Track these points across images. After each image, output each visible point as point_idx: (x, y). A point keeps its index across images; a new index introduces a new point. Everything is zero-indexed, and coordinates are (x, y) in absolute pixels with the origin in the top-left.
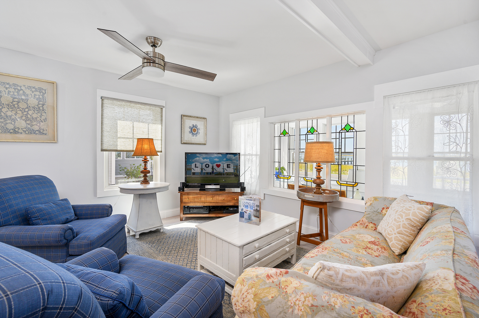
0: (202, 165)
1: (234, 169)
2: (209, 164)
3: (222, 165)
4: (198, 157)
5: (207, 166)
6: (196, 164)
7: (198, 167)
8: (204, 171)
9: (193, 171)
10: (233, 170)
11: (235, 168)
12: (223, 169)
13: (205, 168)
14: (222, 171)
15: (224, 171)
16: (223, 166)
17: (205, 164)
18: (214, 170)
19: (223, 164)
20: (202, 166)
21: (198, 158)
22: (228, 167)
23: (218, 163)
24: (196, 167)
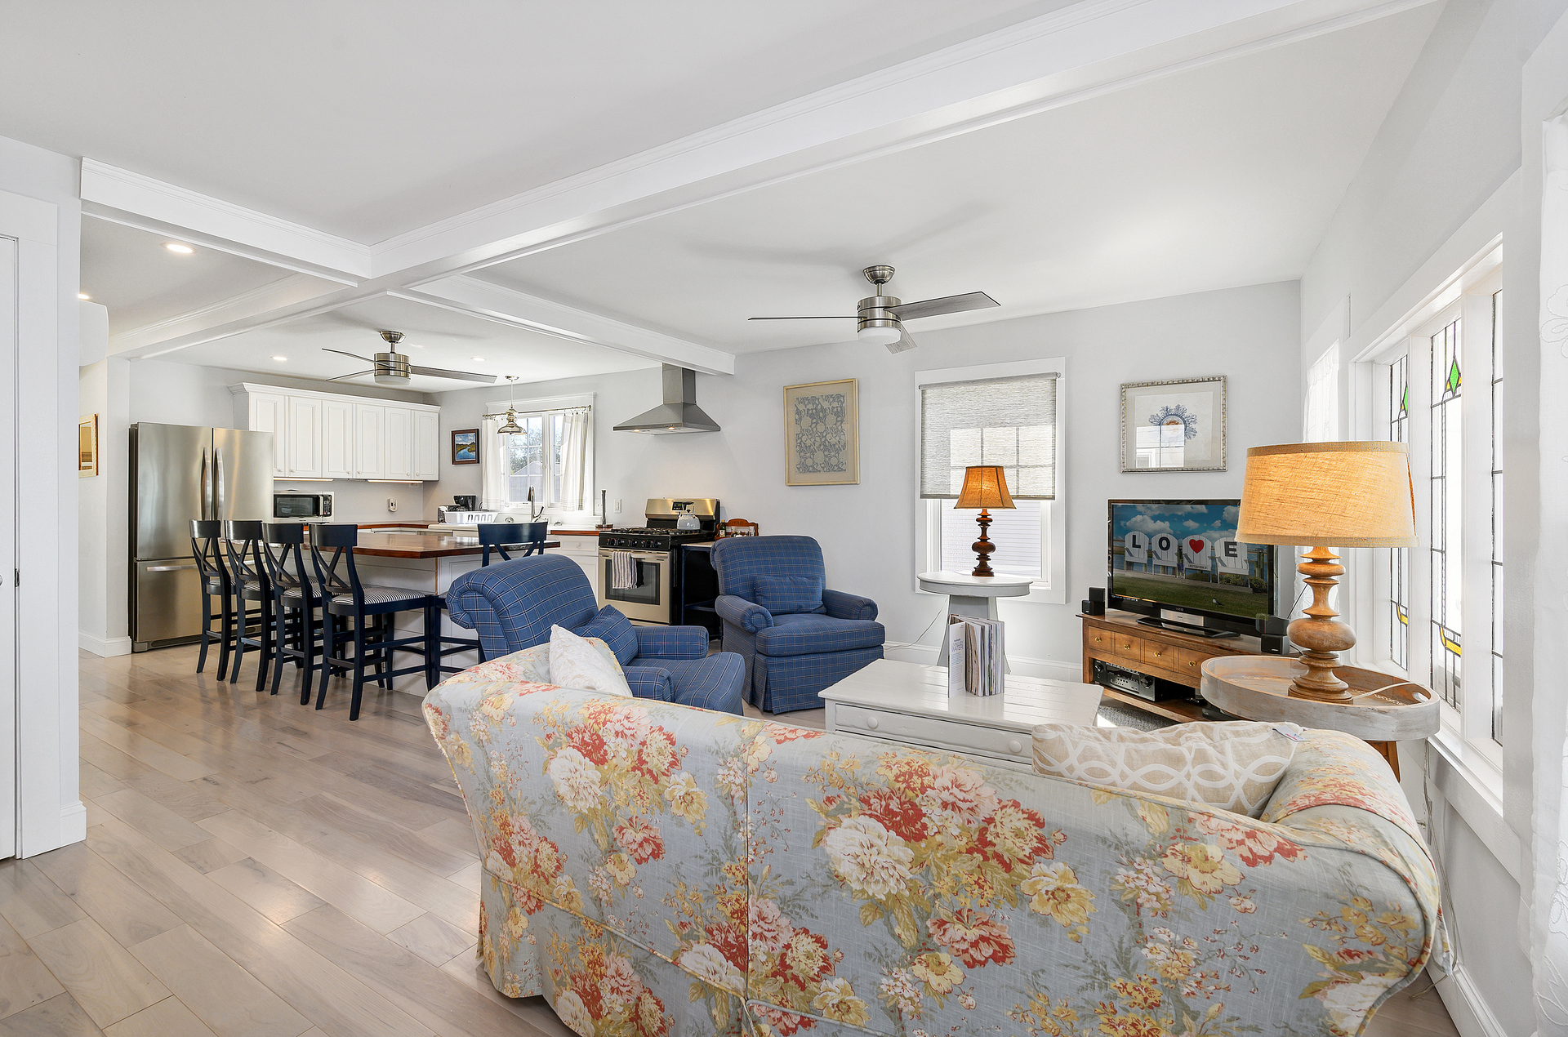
0: (1150, 540)
1: (1250, 562)
2: (1170, 538)
3: (1208, 544)
4: (1140, 514)
5: (1164, 544)
6: (1134, 537)
7: (1139, 547)
8: (1155, 562)
9: (1128, 558)
10: (1246, 566)
11: (1256, 559)
12: (1213, 558)
13: (1159, 551)
14: (1207, 565)
15: (1214, 567)
16: (1213, 549)
17: (1159, 536)
18: (1185, 560)
19: (1213, 540)
20: (1150, 544)
21: (1139, 518)
22: (1227, 554)
23: (1196, 538)
24: (1134, 545)
